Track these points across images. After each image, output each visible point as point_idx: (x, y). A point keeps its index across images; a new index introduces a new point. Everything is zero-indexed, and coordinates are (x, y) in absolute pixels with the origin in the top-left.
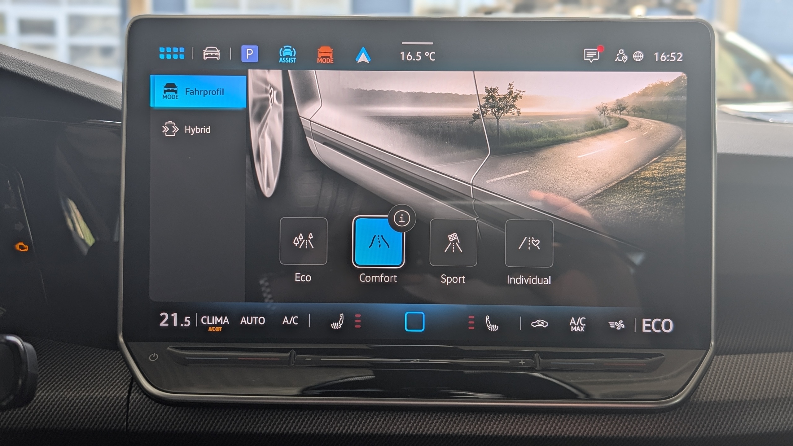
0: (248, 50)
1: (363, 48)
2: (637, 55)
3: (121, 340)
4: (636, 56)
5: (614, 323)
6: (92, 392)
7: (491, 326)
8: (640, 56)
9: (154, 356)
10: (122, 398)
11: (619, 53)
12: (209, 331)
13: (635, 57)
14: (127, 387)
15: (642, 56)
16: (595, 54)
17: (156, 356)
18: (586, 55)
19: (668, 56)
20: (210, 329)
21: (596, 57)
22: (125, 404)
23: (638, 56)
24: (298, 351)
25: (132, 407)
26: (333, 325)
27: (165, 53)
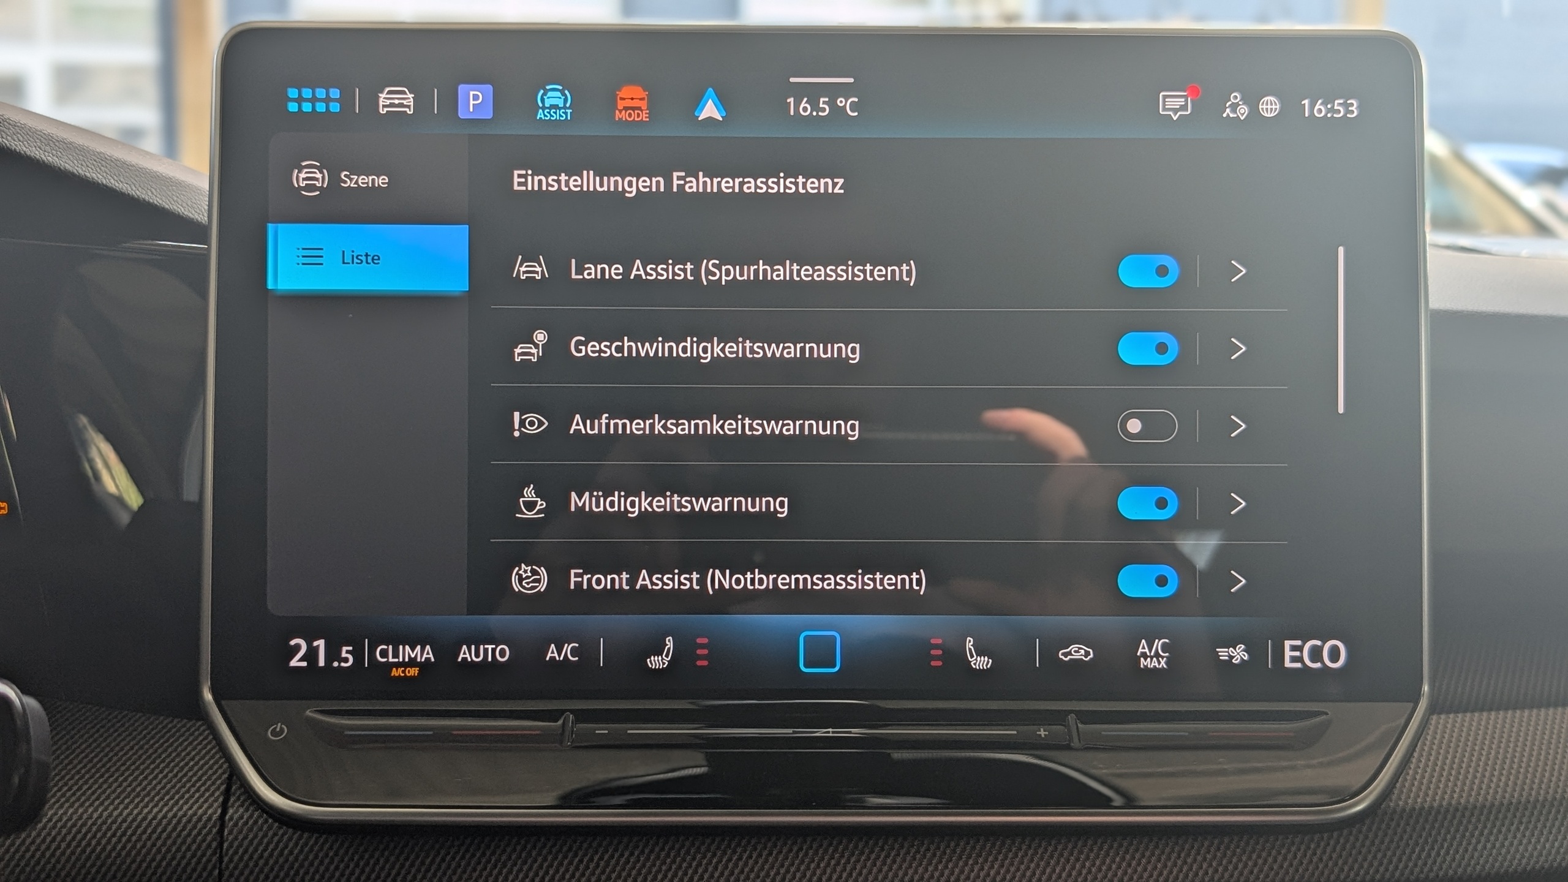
0: (472, 93)
1: (710, 90)
2: (1267, 104)
3: (208, 696)
4: (1265, 107)
5: (1227, 650)
6: (146, 806)
7: (976, 660)
8: (1274, 107)
9: (278, 729)
10: (210, 819)
11: (1230, 100)
12: (392, 675)
13: (1262, 109)
14: (219, 796)
15: (1278, 107)
16: (1182, 101)
17: (282, 729)
18: (1164, 105)
19: (1329, 106)
20: (395, 672)
21: (1184, 108)
22: (214, 830)
23: (1269, 107)
24: (582, 716)
25: (231, 838)
26: (651, 661)
27: (300, 100)
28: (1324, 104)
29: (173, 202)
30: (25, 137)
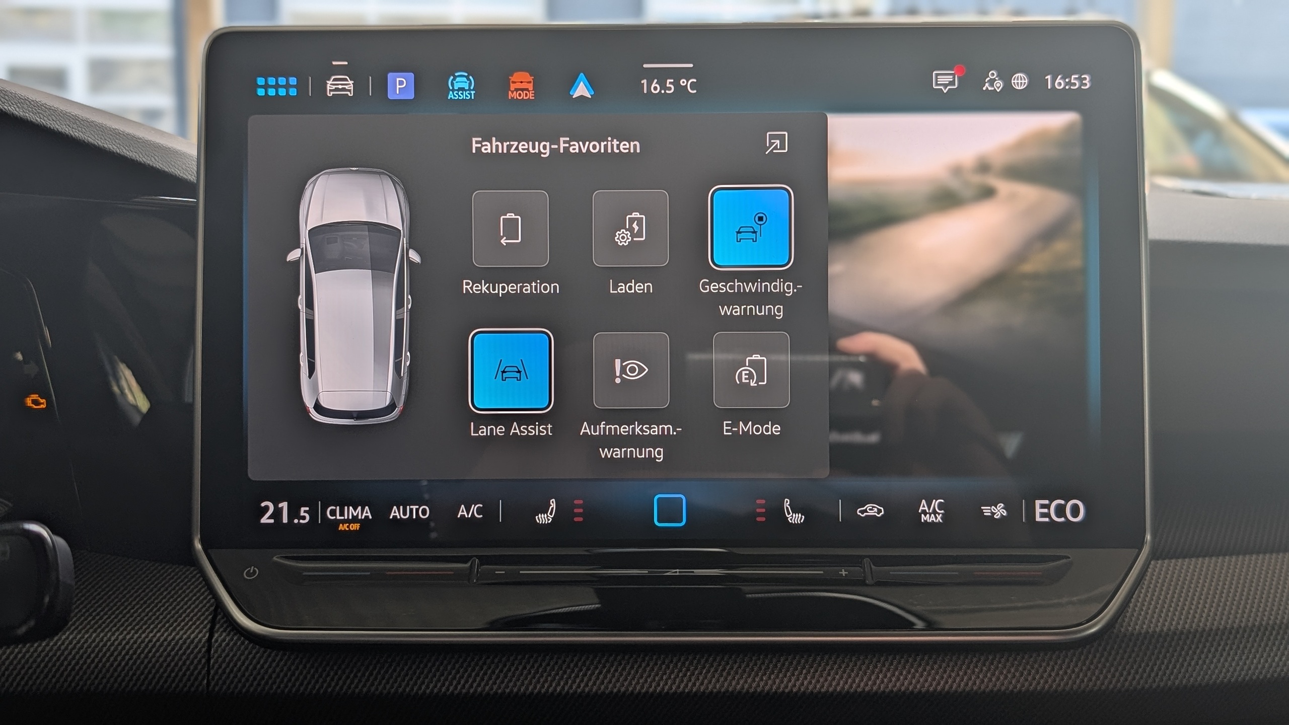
0: (398, 79)
1: (582, 74)
2: (1018, 79)
3: (198, 546)
4: (1016, 81)
5: (989, 508)
6: (152, 631)
7: (792, 516)
8: (1023, 81)
9: (251, 571)
10: (200, 641)
11: (988, 77)
12: (340, 529)
13: (1014, 83)
14: (207, 624)
15: (1026, 81)
16: (950, 78)
17: (254, 571)
18: (937, 81)
19: (1067, 80)
20: (341, 527)
21: (952, 83)
22: (204, 650)
23: (1019, 81)
24: (484, 560)
25: (216, 655)
26: (538, 518)
27: (266, 87)
28: (1064, 78)
29: (171, 167)
30: (58, 118)
